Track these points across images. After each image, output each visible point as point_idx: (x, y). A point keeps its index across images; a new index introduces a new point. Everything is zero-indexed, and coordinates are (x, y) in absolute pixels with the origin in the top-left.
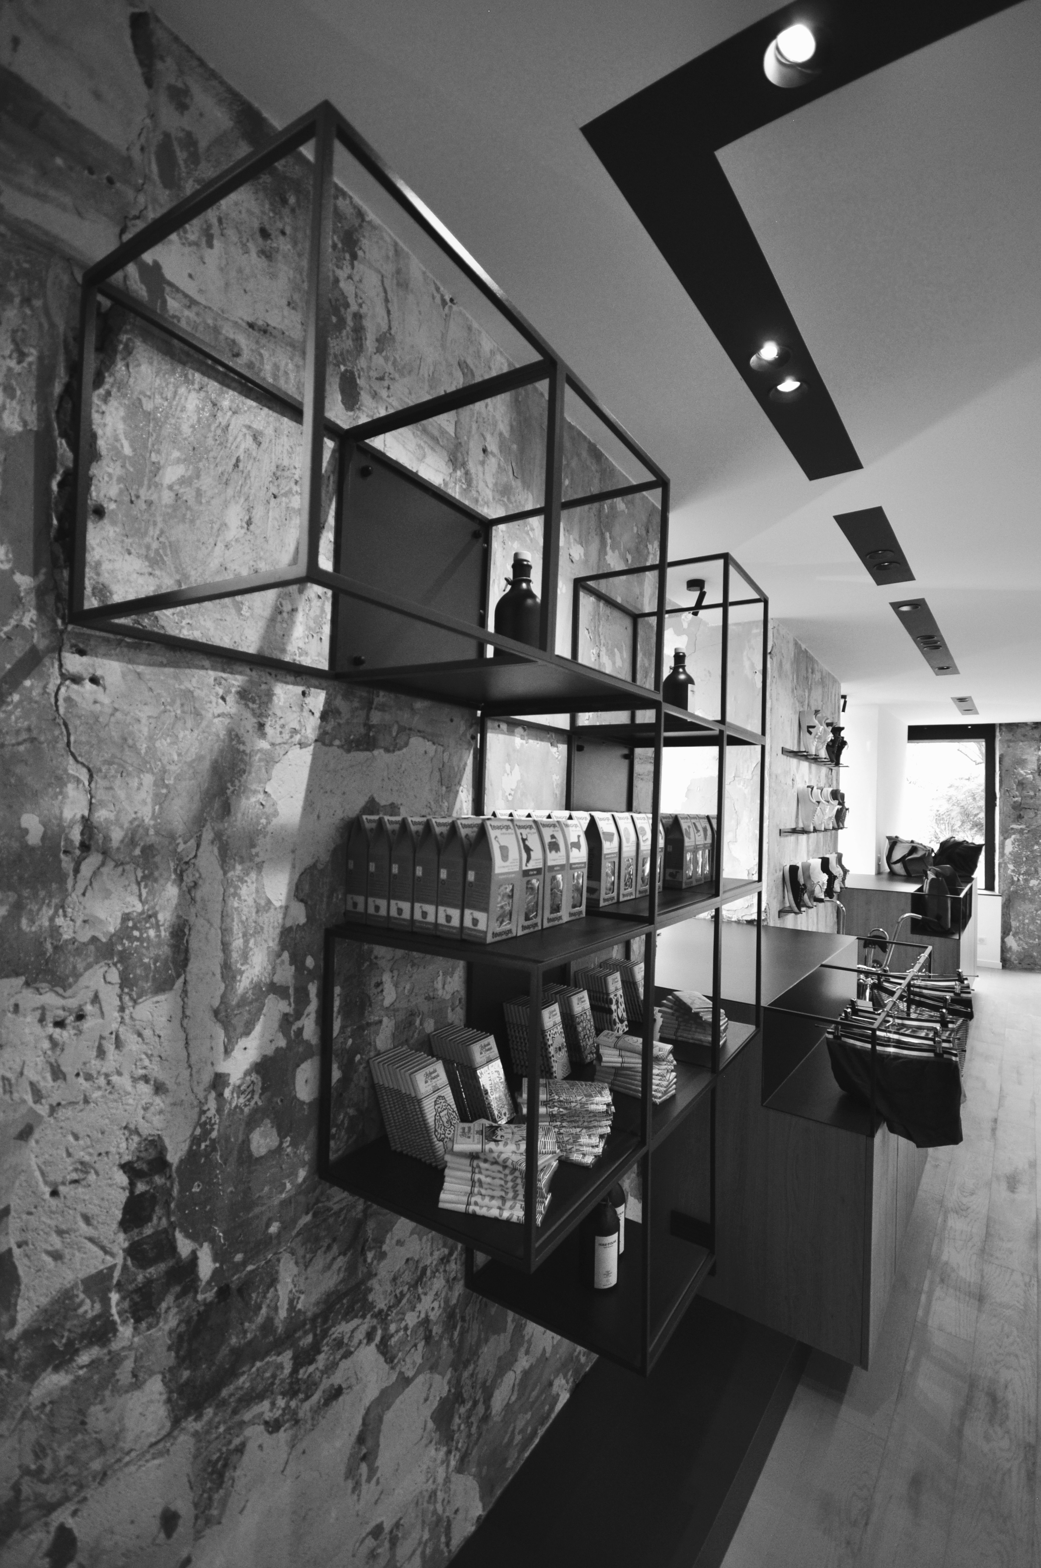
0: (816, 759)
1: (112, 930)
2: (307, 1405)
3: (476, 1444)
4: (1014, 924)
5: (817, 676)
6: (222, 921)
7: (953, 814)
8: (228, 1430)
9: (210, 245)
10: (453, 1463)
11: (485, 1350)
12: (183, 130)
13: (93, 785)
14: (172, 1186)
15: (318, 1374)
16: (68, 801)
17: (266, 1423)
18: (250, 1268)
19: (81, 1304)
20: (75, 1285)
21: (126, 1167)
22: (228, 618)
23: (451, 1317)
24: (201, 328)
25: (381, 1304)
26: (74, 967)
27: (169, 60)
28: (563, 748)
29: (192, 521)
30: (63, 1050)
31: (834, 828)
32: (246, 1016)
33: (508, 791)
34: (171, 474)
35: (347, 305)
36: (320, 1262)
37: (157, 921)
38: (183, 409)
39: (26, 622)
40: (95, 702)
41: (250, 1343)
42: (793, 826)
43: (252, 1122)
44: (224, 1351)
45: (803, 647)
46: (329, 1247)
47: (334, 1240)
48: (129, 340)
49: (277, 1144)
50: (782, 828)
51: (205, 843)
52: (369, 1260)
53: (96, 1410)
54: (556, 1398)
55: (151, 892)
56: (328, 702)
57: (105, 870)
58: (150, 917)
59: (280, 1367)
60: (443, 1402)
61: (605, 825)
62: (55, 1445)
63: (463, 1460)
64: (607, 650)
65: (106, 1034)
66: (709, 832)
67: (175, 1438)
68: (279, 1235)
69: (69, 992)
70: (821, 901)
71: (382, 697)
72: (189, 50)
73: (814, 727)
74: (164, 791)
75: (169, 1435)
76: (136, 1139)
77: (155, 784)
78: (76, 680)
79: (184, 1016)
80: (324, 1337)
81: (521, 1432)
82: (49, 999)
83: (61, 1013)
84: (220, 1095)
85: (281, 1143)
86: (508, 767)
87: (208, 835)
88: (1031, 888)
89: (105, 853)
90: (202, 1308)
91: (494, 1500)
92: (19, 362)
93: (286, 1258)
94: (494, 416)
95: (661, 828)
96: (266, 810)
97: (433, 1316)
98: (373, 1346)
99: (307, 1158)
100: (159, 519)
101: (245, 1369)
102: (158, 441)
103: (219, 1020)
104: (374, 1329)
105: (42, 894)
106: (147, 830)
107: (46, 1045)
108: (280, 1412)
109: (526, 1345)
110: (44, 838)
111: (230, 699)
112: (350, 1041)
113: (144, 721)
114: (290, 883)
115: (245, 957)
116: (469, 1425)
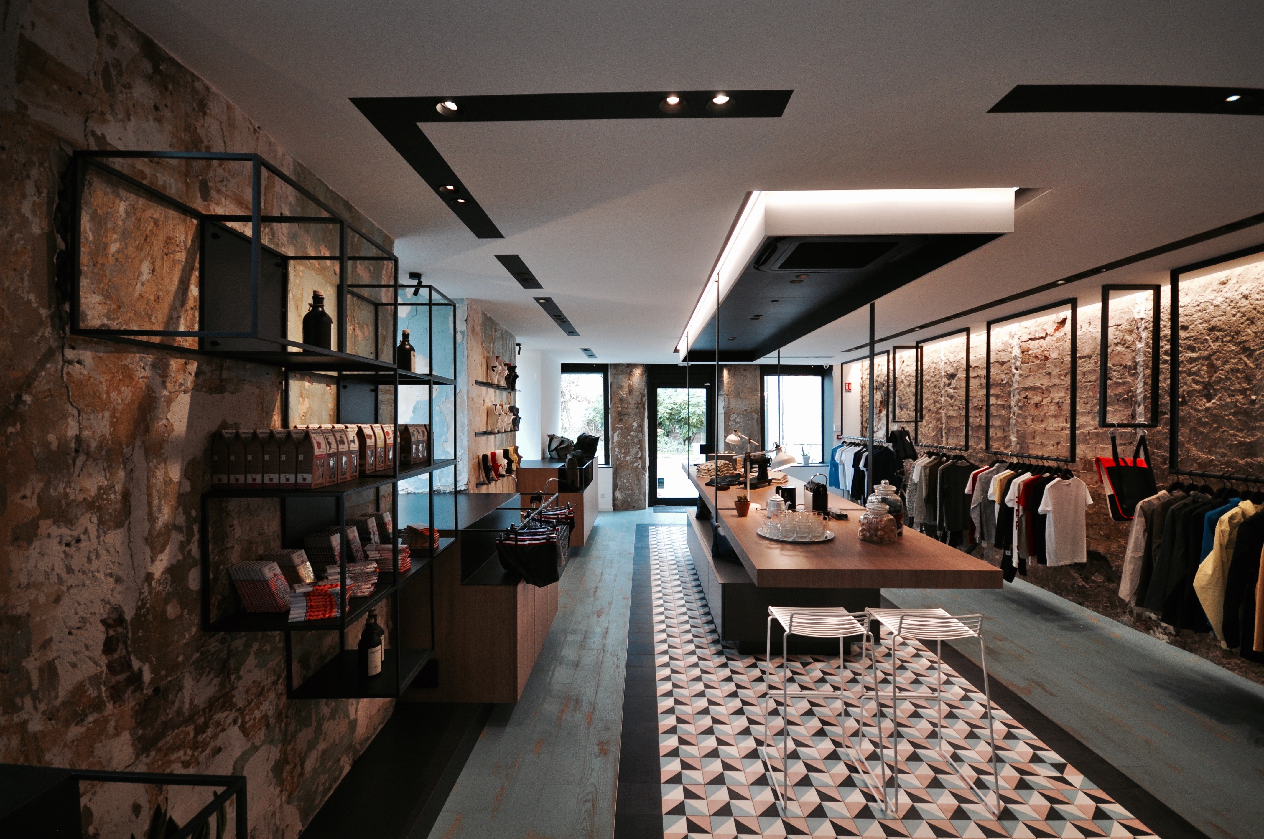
0: (498, 387)
1: (93, 494)
2: (204, 754)
3: (297, 788)
4: (619, 483)
5: (499, 334)
6: (147, 490)
7: (597, 419)
8: (163, 764)
9: (129, 120)
10: (284, 798)
11: (300, 735)
12: (114, 58)
13: (80, 418)
14: (127, 633)
15: (208, 739)
16: (69, 427)
17: (183, 762)
18: (169, 679)
19: (88, 689)
20: (84, 680)
21: (103, 622)
22: (145, 324)
23: (279, 716)
24: (126, 166)
25: (240, 704)
26: (76, 514)
27: (107, 21)
28: (334, 387)
29: (124, 273)
30: (72, 558)
31: (511, 430)
32: (162, 542)
33: (302, 414)
34: (113, 248)
35: (202, 142)
36: (205, 680)
37: (115, 490)
38: (118, 212)
39: (46, 334)
40: (81, 374)
41: (171, 719)
42: (485, 430)
43: (167, 601)
44: (159, 722)
45: (488, 315)
46: (209, 673)
47: (212, 669)
48: (91, 178)
49: (180, 612)
50: (477, 431)
51: (136, 448)
52: (232, 680)
53: (98, 745)
54: (342, 769)
55: (111, 474)
56: (199, 368)
57: (89, 463)
58: (111, 488)
59: (188, 733)
60: (277, 762)
61: (367, 430)
62: (80, 762)
63: (290, 796)
64: (359, 326)
65: (92, 550)
66: (426, 433)
67: (137, 765)
68: (183, 662)
69: (74, 527)
70: (503, 476)
71: (228, 363)
72: (117, 13)
73: (496, 367)
74: (115, 420)
75: (134, 763)
76: (108, 606)
77: (111, 417)
78: (70, 362)
79: (130, 541)
80: (210, 720)
81: (323, 785)
82: (65, 531)
83: (70, 538)
84: (150, 585)
85: (182, 612)
86: (301, 399)
87: (138, 443)
88: (627, 461)
89: (88, 454)
90: (146, 698)
91: (309, 822)
92: (38, 198)
93: (187, 675)
94: (286, 193)
95: (398, 433)
96: (168, 429)
97: (270, 713)
98: (237, 727)
99: (196, 621)
100: (108, 273)
101: (169, 733)
102: (106, 231)
103: (148, 544)
104: (237, 718)
105: (59, 476)
106: (108, 441)
107: (62, 555)
108: (189, 757)
109: (323, 735)
110: (58, 447)
111: (147, 368)
112: (217, 558)
113: (104, 383)
114: (181, 470)
115: (160, 510)
116: (293, 778)
